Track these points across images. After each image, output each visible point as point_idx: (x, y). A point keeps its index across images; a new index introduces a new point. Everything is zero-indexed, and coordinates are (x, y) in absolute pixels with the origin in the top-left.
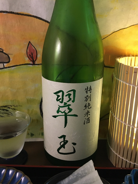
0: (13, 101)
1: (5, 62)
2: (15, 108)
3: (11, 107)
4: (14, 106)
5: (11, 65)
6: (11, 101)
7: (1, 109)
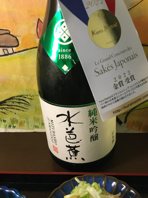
0: (29, 90)
2: (32, 98)
3: (27, 97)
4: (30, 95)
6: (26, 90)
7: (16, 99)
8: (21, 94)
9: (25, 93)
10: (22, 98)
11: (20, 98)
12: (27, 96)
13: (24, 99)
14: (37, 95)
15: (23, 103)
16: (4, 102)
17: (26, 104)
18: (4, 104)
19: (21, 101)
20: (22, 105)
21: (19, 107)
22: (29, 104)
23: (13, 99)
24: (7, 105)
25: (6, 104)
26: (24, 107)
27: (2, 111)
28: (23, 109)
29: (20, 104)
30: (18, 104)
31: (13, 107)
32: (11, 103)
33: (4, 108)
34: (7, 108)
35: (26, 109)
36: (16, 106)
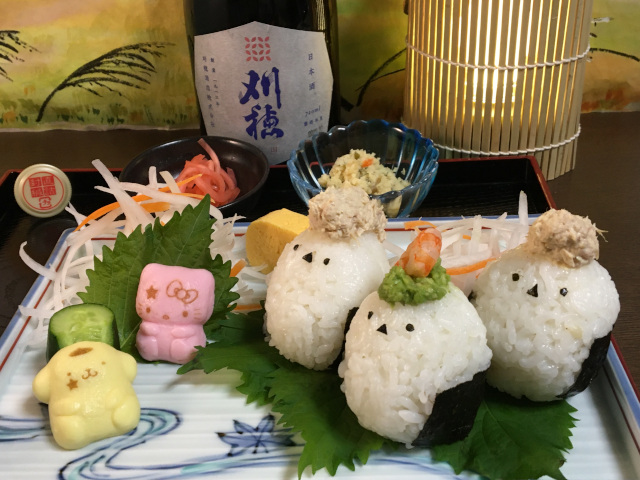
0: (153, 31)
2: (159, 50)
3: (148, 48)
4: (155, 44)
6: (148, 30)
7: (125, 54)
8: (133, 43)
9: (145, 39)
10: (136, 52)
11: (132, 51)
12: (150, 46)
13: (143, 54)
14: (172, 42)
15: (138, 65)
16: (98, 62)
17: (145, 68)
18: (97, 68)
19: (136, 61)
20: (137, 71)
21: (129, 75)
22: (151, 68)
23: (118, 55)
24: (105, 72)
25: (100, 68)
26: (140, 75)
27: (91, 87)
28: (137, 82)
29: (133, 67)
30: (127, 69)
31: (117, 76)
32: (111, 66)
33: (94, 80)
34: (103, 79)
35: (146, 81)
36: (123, 73)
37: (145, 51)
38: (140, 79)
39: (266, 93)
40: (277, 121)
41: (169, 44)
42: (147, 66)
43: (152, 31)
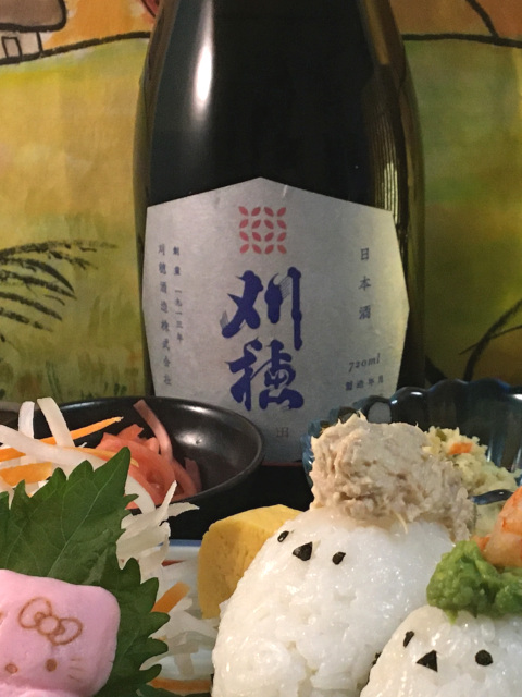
0: (77, 219)
1: (44, 24)
2: (85, 256)
3: (64, 251)
4: (79, 244)
5: (72, 41)
6: (68, 217)
7: (20, 261)
8: (39, 240)
9: (62, 233)
10: (41, 257)
11: (34, 256)
12: (68, 247)
13: (54, 263)
14: (110, 241)
15: (42, 283)
17: (55, 289)
19: (40, 275)
20: (40, 294)
21: (23, 301)
22: (66, 289)
23: (6, 261)
26: (45, 303)
28: (38, 316)
29: (33, 287)
30: (21, 290)
35: (54, 314)
36: (13, 297)
37: (58, 256)
38: (44, 310)
39: (274, 316)
40: (293, 375)
41: (104, 245)
42: (60, 285)
43: (75, 219)
